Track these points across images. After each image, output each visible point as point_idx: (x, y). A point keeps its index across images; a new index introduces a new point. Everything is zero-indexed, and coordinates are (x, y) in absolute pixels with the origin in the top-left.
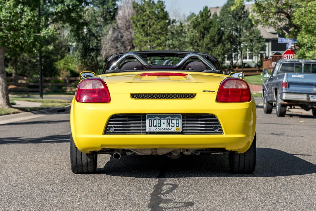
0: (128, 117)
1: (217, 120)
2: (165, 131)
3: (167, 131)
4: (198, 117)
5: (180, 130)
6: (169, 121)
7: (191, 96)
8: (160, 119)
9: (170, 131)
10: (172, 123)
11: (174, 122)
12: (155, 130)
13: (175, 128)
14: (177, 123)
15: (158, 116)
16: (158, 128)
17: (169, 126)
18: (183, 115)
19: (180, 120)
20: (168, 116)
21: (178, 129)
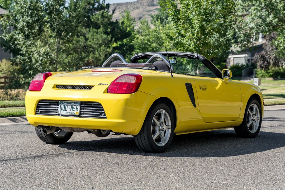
0: (50, 103)
1: (102, 107)
2: (69, 114)
3: (70, 114)
4: (91, 104)
5: (78, 114)
6: (72, 106)
7: (90, 87)
8: (67, 104)
9: (72, 114)
10: (74, 108)
11: (75, 107)
12: (63, 113)
13: (75, 112)
14: (77, 108)
15: (66, 102)
16: (65, 111)
17: (72, 111)
18: (81, 102)
19: (79, 106)
20: (72, 103)
21: (77, 113)
